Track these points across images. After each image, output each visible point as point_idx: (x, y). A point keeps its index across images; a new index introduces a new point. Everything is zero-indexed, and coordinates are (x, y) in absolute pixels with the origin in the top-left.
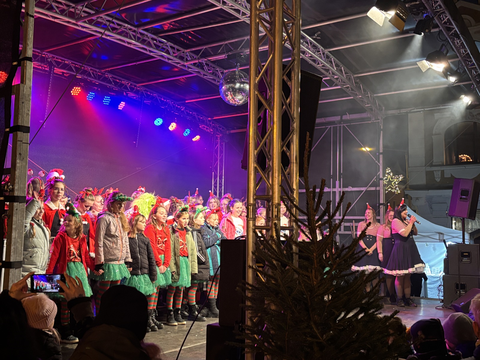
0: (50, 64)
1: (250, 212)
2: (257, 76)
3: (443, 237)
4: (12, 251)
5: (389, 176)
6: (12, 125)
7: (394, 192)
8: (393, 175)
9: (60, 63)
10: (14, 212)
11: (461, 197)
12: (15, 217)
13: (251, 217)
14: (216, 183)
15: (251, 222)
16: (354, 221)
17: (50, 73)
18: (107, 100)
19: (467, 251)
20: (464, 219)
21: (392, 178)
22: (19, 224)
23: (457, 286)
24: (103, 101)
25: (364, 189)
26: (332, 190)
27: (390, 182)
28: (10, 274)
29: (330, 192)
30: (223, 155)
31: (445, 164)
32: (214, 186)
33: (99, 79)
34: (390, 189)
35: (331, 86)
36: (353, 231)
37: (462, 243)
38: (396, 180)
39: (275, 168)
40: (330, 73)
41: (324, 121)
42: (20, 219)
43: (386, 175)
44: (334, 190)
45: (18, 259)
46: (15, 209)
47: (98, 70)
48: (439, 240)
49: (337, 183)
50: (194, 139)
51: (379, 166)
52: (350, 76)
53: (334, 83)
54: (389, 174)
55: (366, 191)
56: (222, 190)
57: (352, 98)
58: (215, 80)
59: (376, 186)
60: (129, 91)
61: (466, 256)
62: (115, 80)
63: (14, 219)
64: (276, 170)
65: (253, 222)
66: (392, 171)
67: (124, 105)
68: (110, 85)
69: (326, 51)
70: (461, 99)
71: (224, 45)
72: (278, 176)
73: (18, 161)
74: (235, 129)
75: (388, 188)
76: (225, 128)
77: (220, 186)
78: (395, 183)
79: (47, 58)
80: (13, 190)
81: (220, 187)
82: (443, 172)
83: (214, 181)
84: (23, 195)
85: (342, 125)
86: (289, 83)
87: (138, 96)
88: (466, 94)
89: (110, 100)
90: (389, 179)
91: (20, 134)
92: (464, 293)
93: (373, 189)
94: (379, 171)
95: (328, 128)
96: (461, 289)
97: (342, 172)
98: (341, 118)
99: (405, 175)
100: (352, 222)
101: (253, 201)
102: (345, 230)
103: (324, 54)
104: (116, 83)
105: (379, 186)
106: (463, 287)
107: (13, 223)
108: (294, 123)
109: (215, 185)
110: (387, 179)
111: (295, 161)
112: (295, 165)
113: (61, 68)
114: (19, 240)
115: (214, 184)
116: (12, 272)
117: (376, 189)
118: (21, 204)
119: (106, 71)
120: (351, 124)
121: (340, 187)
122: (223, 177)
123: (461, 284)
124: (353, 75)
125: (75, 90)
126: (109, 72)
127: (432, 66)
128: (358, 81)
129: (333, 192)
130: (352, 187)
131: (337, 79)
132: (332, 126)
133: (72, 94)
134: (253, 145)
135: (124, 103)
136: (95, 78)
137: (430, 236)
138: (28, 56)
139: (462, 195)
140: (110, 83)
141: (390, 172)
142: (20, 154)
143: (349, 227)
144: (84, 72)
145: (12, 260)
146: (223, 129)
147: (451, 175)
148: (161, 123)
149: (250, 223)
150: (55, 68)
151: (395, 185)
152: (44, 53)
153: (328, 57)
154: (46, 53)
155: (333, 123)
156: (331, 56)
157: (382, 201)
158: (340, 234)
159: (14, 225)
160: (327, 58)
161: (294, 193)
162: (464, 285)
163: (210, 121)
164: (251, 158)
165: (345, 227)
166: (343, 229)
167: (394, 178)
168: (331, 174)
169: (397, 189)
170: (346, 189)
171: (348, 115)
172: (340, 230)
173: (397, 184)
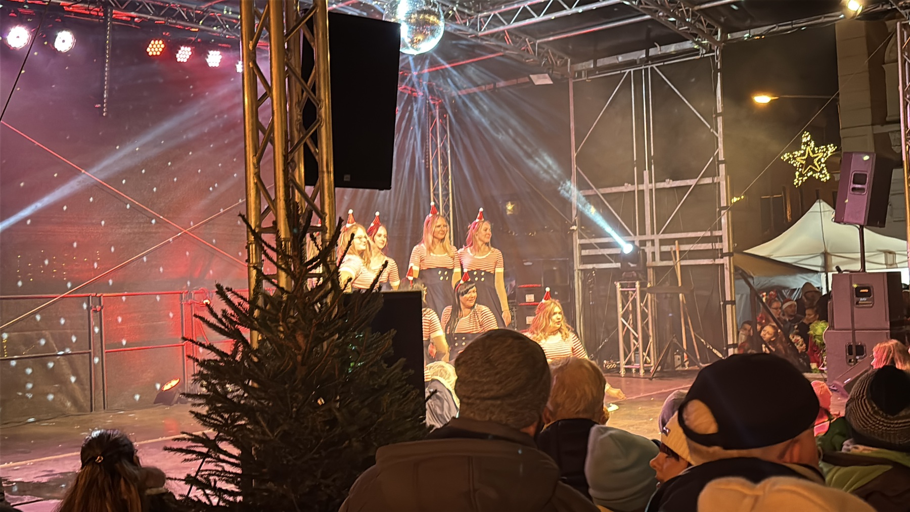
1: (252, 254)
5: (808, 148)
7: (819, 178)
8: (816, 145)
11: (854, 186)
14: (436, 189)
16: (677, 242)
17: (106, 20)
19: (869, 285)
21: (814, 152)
23: (850, 350)
25: (692, 182)
26: (635, 188)
27: (810, 161)
29: (634, 191)
30: (446, 138)
32: (434, 195)
33: (198, 22)
34: (811, 173)
36: (676, 259)
37: (859, 271)
38: (821, 155)
43: (803, 147)
44: (641, 187)
49: (646, 173)
51: (717, 138)
55: (696, 185)
57: (649, 17)
59: (714, 176)
61: (864, 295)
66: (813, 139)
75: (808, 172)
76: (447, 87)
78: (819, 160)
81: (446, 196)
83: (433, 185)
85: (649, 67)
90: (809, 154)
93: (708, 180)
94: (718, 147)
96: (857, 355)
97: (653, 154)
98: (647, 53)
99: (838, 145)
100: (674, 244)
102: (662, 259)
105: (719, 175)
106: (860, 350)
108: (320, 108)
110: (803, 155)
111: (325, 169)
112: (326, 175)
113: (126, 9)
115: (434, 190)
117: (713, 181)
120: (665, 63)
121: (651, 182)
122: (450, 177)
123: (857, 347)
125: (155, 46)
129: (639, 191)
130: (674, 180)
132: (632, 70)
133: (150, 54)
136: (191, 21)
141: (810, 141)
143: (669, 252)
144: (170, 13)
146: (444, 89)
150: (114, 11)
151: (820, 166)
155: (632, 63)
157: (724, 203)
161: (325, 219)
162: (862, 346)
165: (662, 253)
166: (658, 257)
167: (818, 150)
168: (635, 159)
169: (825, 171)
170: (661, 185)
171: (658, 47)
172: (654, 259)
173: (824, 163)
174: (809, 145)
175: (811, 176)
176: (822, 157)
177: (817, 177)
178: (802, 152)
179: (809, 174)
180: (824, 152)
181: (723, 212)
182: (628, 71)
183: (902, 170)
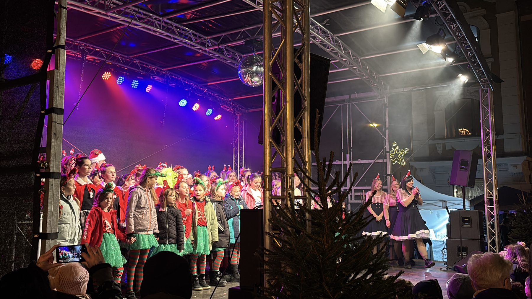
0: (83, 52)
1: (267, 183)
2: (270, 59)
3: (446, 204)
4: (48, 224)
5: (395, 149)
6: (47, 107)
7: (401, 164)
8: (399, 148)
9: (92, 50)
10: (50, 188)
11: (461, 167)
12: (51, 192)
13: (268, 188)
14: (236, 158)
15: (268, 192)
16: (363, 191)
17: (82, 59)
18: (135, 84)
19: (468, 217)
20: (464, 187)
21: (398, 151)
22: (54, 198)
23: (459, 249)
24: (132, 85)
25: (372, 161)
26: (343, 162)
27: (396, 155)
28: (47, 244)
29: (342, 164)
30: (242, 132)
31: (446, 138)
32: (235, 161)
33: (127, 65)
34: (397, 161)
35: (340, 68)
36: (363, 200)
37: (462, 210)
38: (401, 153)
39: (288, 142)
40: (339, 56)
41: (335, 100)
42: (55, 193)
43: (393, 149)
44: (345, 162)
45: (54, 231)
46: (50, 184)
47: (126, 57)
48: (443, 207)
49: (348, 156)
50: (216, 118)
51: (385, 140)
52: (357, 58)
53: (343, 65)
54: (395, 147)
55: (374, 163)
56: (242, 164)
57: (360, 78)
58: (234, 64)
59: (383, 159)
60: (156, 75)
61: (466, 221)
62: (142, 65)
63: (50, 193)
64: (289, 145)
65: (269, 192)
66: (398, 145)
67: (151, 88)
68: (138, 70)
69: (335, 36)
70: (458, 78)
71: (241, 32)
72: (292, 150)
73: (53, 140)
74: (253, 108)
75: (395, 161)
76: (244, 108)
77: (240, 160)
78: (401, 155)
79: (80, 46)
80: (48, 167)
81: (241, 162)
82: (444, 145)
83: (235, 156)
84: (58, 172)
85: (351, 103)
86: (300, 65)
87: (163, 80)
88: (463, 73)
89: (138, 83)
90: (396, 152)
91: (54, 115)
92: (466, 255)
93: (380, 161)
94: (386, 144)
95: (338, 106)
96: (463, 252)
97: (352, 146)
98: (350, 97)
99: (409, 148)
100: (362, 192)
101: (269, 174)
102: (355, 199)
103: (332, 39)
104: (143, 68)
105: (386, 159)
106: (465, 250)
107: (49, 197)
108: (305, 101)
109: (237, 160)
110: (393, 152)
111: (306, 136)
112: (306, 139)
113: (93, 55)
114: (54, 213)
115: (235, 159)
116: (48, 243)
117: (383, 161)
118: (56, 180)
119: (134, 57)
120: (359, 102)
121: (350, 160)
122: (243, 152)
123: (463, 247)
124: (359, 58)
125: (106, 75)
126: (136, 58)
127: (431, 48)
128: (364, 63)
129: (344, 164)
130: (362, 160)
131: (345, 61)
132: (342, 104)
133: (103, 79)
134: (268, 122)
135: (151, 86)
136: (124, 64)
137: (434, 204)
138: (61, 44)
139: (461, 165)
140: (139, 68)
141: (396, 146)
142: (55, 134)
143: (360, 196)
144: (114, 59)
145: (48, 232)
146: (242, 108)
147: (452, 147)
148: (185, 104)
149: (266, 193)
150: (87, 55)
151: (401, 158)
152: (76, 41)
153: (336, 41)
154: (78, 42)
155: (343, 101)
156: (340, 41)
157: (389, 173)
158: (351, 203)
159: (50, 199)
160: (335, 43)
161: (306, 165)
162: (466, 247)
163: (230, 101)
164: (267, 134)
165: (355, 196)
166: (353, 198)
167: (400, 151)
168: (342, 148)
169: (403, 161)
170: (356, 162)
171: (356, 94)
172: (351, 200)
173: (403, 157)
174: (396, 148)
175: (397, 162)
176: (402, 154)
177: (399, 163)
178: (393, 151)
179: (396, 162)
180: (403, 152)
181: (388, 177)
182: (339, 105)
183: (482, 160)
